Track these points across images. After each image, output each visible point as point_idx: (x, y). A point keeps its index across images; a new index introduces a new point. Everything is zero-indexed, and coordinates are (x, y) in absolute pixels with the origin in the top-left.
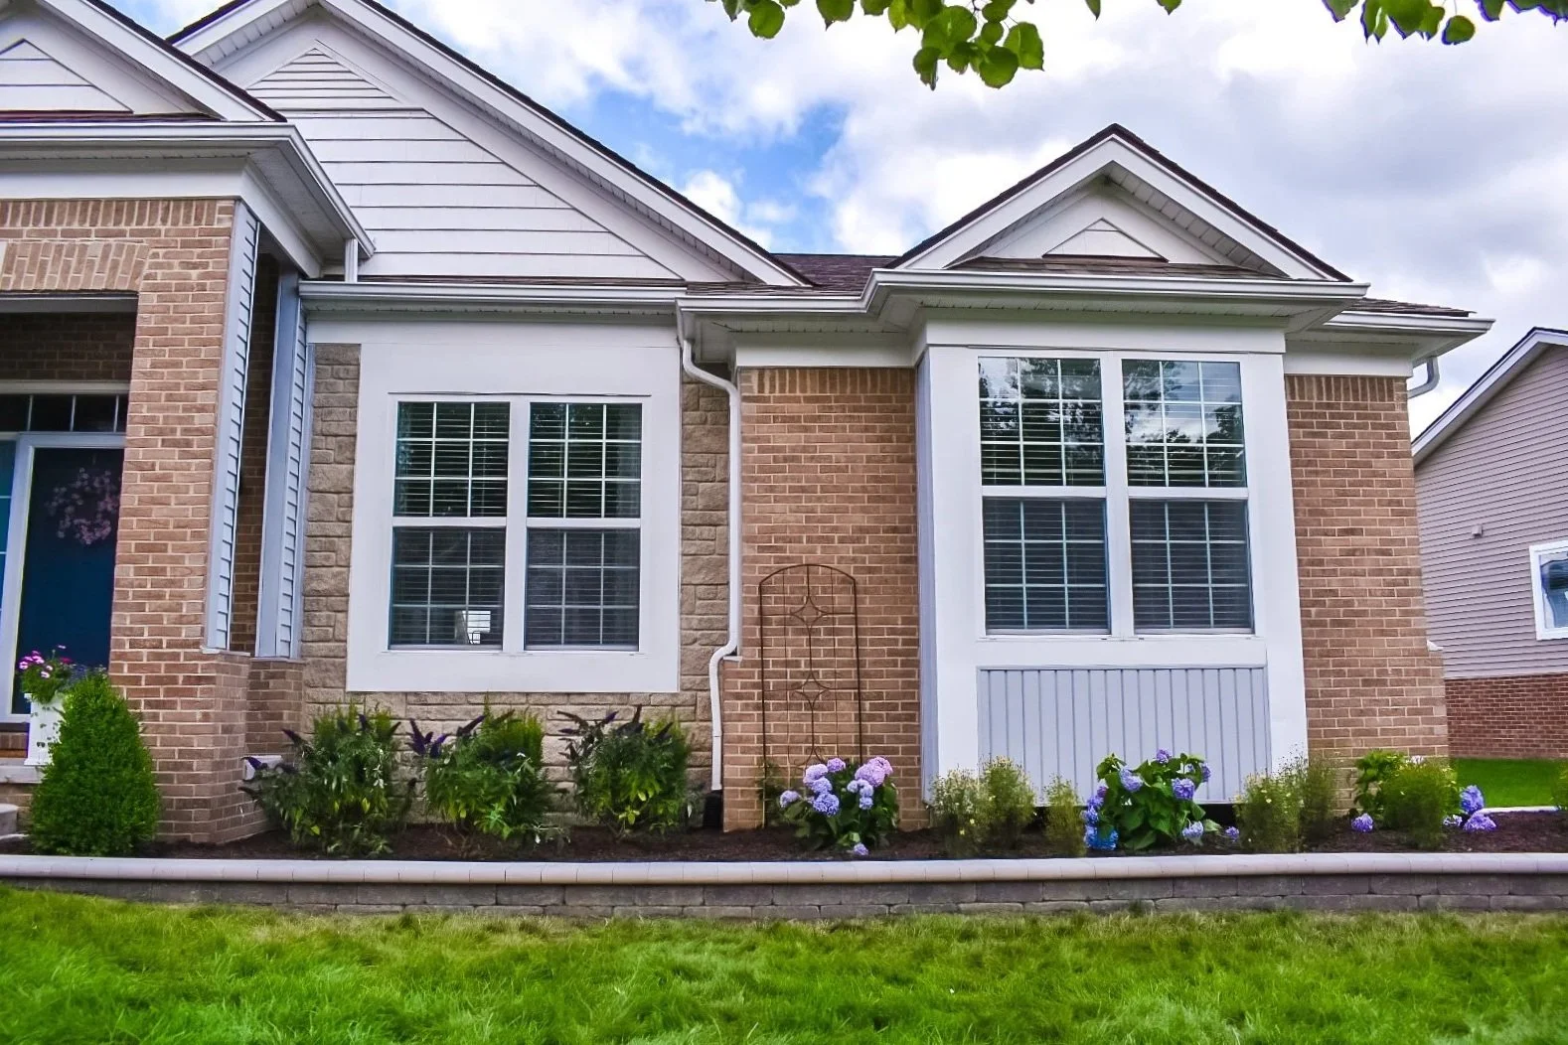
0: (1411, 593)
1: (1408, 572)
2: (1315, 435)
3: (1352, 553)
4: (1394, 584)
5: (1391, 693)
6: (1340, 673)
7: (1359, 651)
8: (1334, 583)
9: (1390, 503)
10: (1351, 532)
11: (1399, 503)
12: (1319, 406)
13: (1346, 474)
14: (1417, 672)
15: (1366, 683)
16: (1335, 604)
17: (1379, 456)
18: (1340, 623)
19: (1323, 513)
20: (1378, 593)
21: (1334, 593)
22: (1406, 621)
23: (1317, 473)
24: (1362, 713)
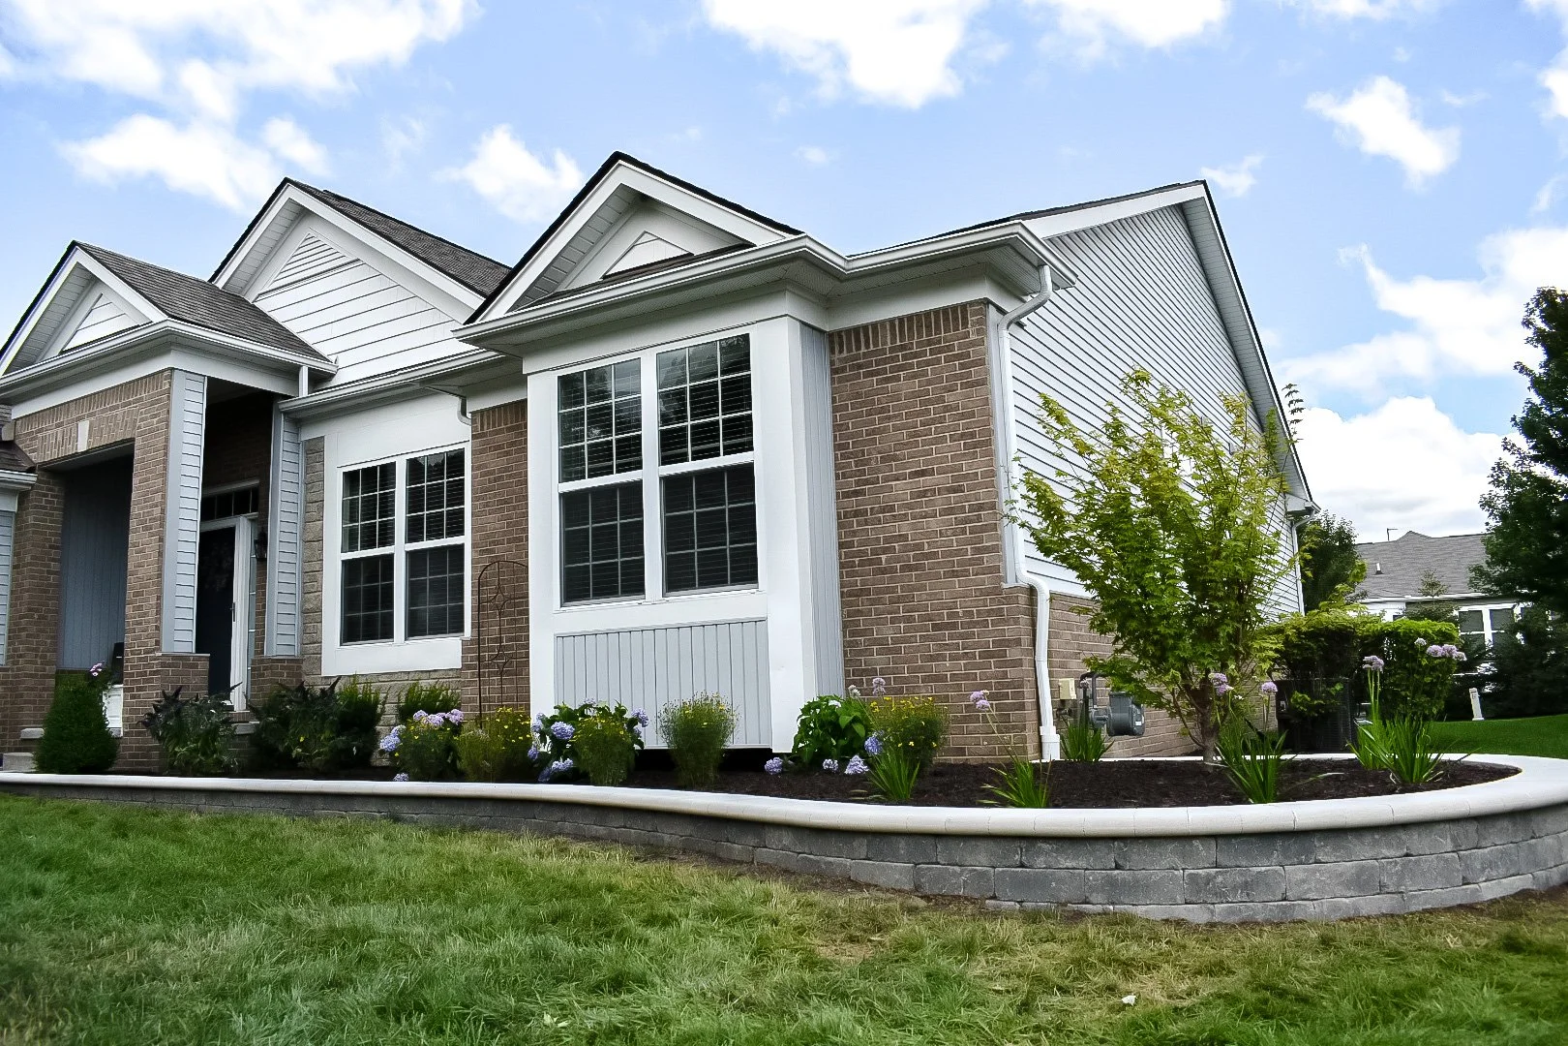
0: (984, 528)
1: (981, 507)
2: (888, 380)
3: (923, 494)
4: (966, 521)
5: (961, 636)
6: (909, 619)
7: (927, 594)
8: (904, 528)
9: (963, 436)
10: (923, 473)
11: (972, 435)
12: (892, 350)
13: (918, 414)
14: (989, 613)
15: (936, 627)
16: (905, 549)
17: (950, 389)
18: (910, 568)
19: (895, 458)
20: (949, 533)
21: (904, 537)
22: (977, 559)
23: (889, 418)
24: (932, 658)
